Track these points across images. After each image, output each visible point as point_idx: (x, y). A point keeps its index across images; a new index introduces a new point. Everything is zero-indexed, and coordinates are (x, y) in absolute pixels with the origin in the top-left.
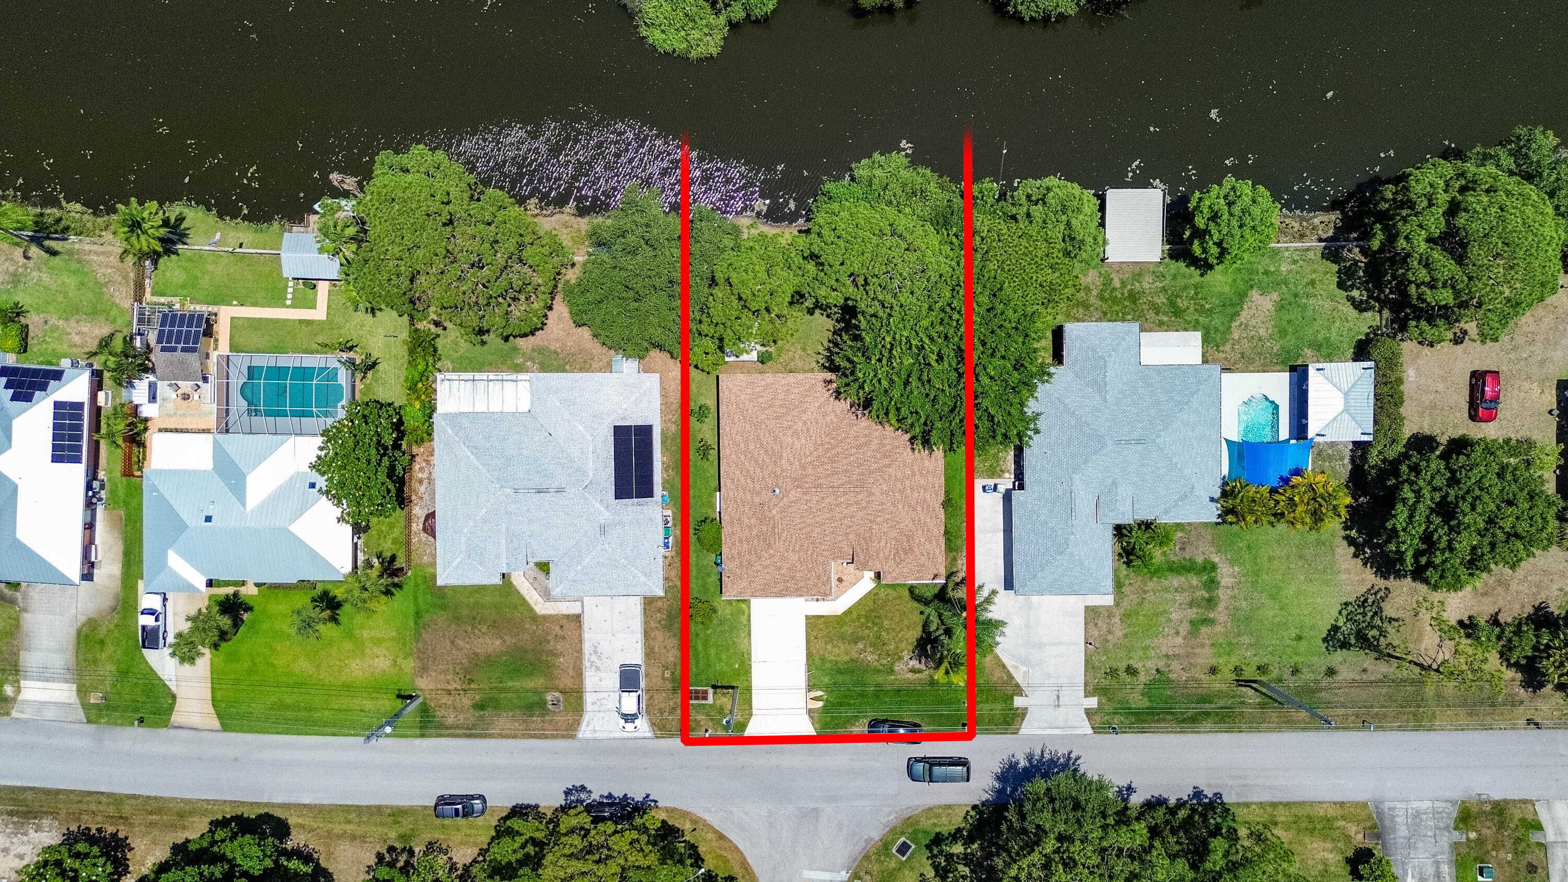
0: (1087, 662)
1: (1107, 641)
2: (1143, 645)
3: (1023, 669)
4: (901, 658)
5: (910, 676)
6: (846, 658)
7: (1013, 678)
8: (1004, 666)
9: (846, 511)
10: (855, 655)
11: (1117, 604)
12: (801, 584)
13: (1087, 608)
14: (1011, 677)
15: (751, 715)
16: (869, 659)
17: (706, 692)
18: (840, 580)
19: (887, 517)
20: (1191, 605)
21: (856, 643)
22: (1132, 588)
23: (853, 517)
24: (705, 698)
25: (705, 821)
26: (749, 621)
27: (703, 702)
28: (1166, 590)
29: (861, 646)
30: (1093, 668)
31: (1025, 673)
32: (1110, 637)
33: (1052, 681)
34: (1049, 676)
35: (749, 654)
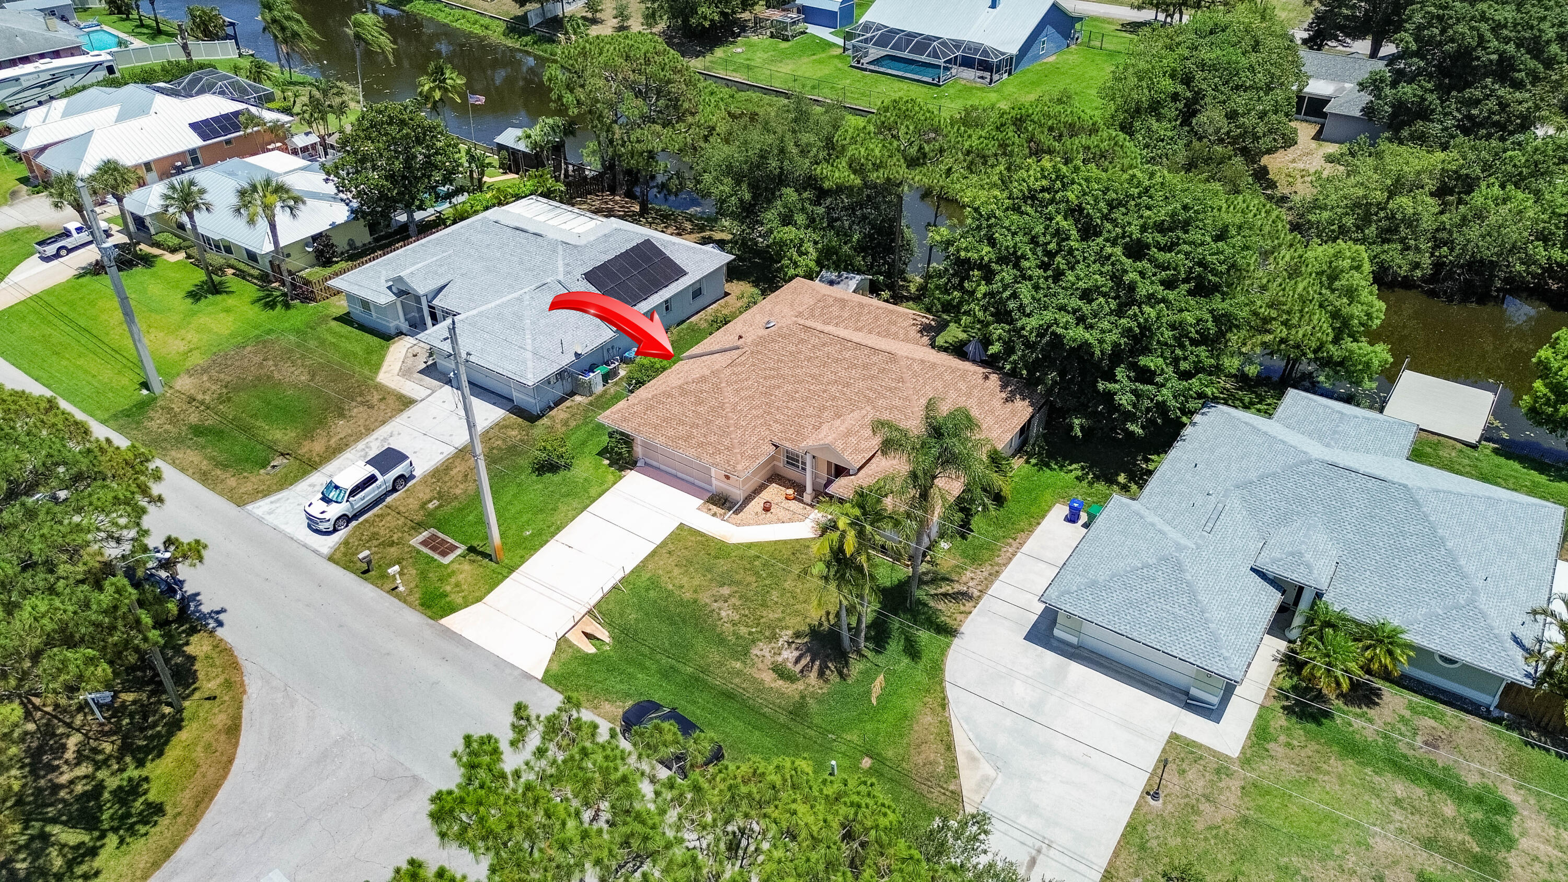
0: (1131, 828)
1: (1195, 811)
2: (1283, 861)
3: (987, 769)
4: (774, 637)
5: (768, 678)
6: (688, 596)
7: (956, 777)
8: (950, 747)
9: (843, 373)
10: (704, 598)
11: (1246, 761)
12: (712, 438)
13: (1174, 737)
14: (952, 771)
15: (479, 600)
16: (723, 614)
17: (453, 548)
18: (767, 509)
19: (897, 402)
20: (1429, 844)
21: (722, 585)
22: (1291, 753)
23: (848, 385)
24: (444, 554)
25: (244, 692)
26: (600, 495)
27: (436, 556)
28: (1376, 792)
29: (726, 591)
30: (1142, 848)
31: (986, 778)
32: (1205, 807)
33: (1034, 824)
34: (1033, 810)
35: (559, 529)
